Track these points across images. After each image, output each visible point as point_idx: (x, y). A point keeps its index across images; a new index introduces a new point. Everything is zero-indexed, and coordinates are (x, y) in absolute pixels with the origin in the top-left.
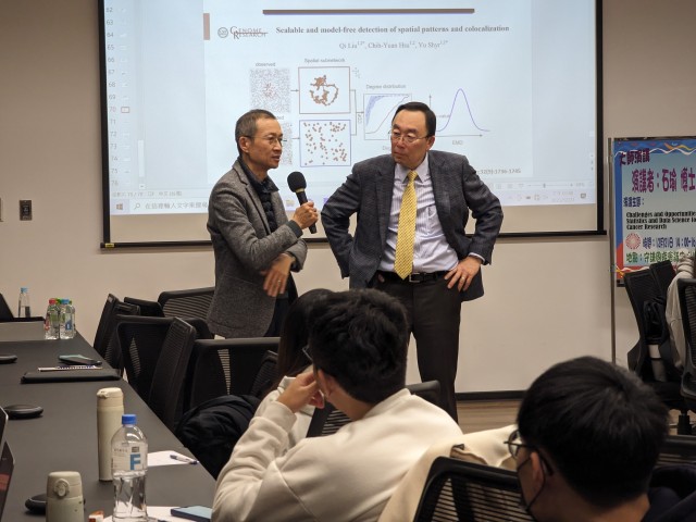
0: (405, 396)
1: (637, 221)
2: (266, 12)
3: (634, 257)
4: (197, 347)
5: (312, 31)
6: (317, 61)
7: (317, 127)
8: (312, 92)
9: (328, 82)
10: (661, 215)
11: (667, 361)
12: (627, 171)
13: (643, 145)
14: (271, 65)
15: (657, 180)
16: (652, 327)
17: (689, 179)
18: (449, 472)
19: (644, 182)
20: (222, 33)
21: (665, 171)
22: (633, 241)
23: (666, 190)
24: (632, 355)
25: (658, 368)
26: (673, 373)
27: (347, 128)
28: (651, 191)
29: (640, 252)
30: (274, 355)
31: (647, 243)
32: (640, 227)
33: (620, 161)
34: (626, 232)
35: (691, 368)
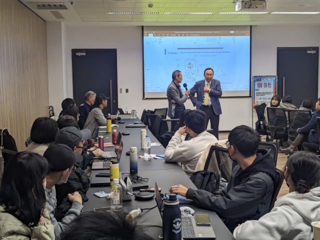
0: (205, 132)
1: (258, 94)
3: (257, 102)
4: (162, 121)
10: (263, 93)
11: (264, 124)
12: (256, 83)
13: (260, 78)
15: (263, 85)
16: (261, 117)
17: (270, 85)
18: (214, 149)
19: (260, 85)
22: (257, 98)
23: (265, 87)
24: (256, 123)
25: (262, 126)
26: (265, 127)
28: (261, 88)
29: (259, 101)
30: (178, 123)
31: (260, 99)
33: (255, 81)
34: (256, 96)
35: (269, 126)
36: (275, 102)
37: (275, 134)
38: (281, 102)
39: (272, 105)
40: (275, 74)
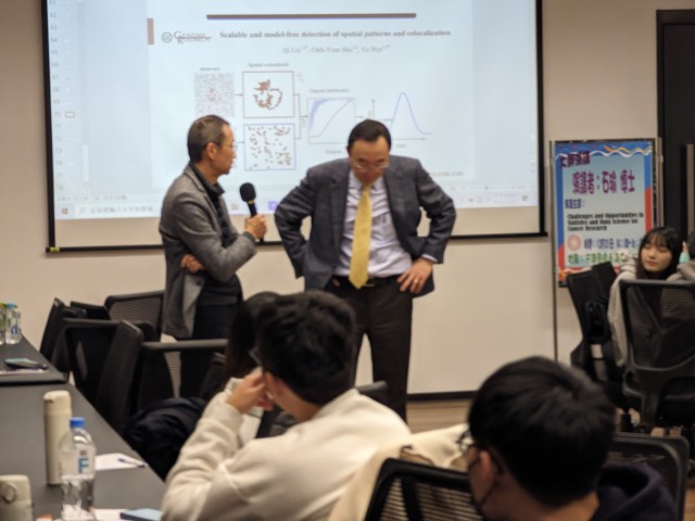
1: (578, 222)
2: (210, 17)
3: (576, 259)
5: (256, 35)
6: (261, 65)
7: (261, 131)
8: (256, 96)
9: (272, 86)
10: (600, 216)
11: (609, 359)
12: (568, 172)
13: (583, 148)
14: (215, 69)
15: (597, 182)
16: (594, 328)
17: (629, 181)
18: (398, 474)
19: (584, 184)
20: (166, 38)
21: (605, 173)
22: (574, 243)
23: (606, 191)
24: (575, 355)
25: (600, 368)
26: (615, 374)
27: (291, 131)
28: (592, 193)
29: (581, 254)
30: (220, 357)
31: (588, 243)
32: (581, 229)
33: (560, 164)
34: (567, 234)
35: (633, 367)
36: (657, 256)
37: (662, 404)
38: (684, 257)
39: (641, 271)
40: (650, 129)
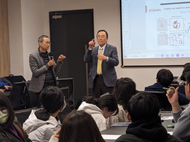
2: (161, 4)
5: (173, 9)
6: (175, 17)
7: (175, 35)
8: (173, 25)
9: (178, 22)
14: (162, 18)
20: (150, 11)
27: (183, 35)
